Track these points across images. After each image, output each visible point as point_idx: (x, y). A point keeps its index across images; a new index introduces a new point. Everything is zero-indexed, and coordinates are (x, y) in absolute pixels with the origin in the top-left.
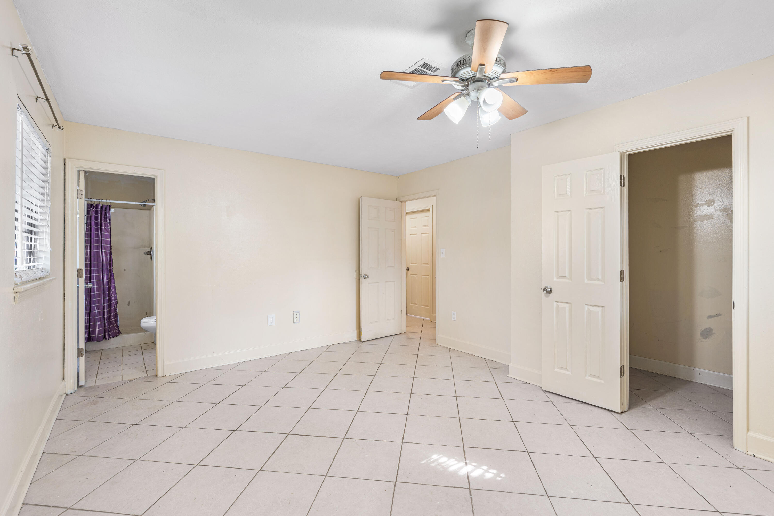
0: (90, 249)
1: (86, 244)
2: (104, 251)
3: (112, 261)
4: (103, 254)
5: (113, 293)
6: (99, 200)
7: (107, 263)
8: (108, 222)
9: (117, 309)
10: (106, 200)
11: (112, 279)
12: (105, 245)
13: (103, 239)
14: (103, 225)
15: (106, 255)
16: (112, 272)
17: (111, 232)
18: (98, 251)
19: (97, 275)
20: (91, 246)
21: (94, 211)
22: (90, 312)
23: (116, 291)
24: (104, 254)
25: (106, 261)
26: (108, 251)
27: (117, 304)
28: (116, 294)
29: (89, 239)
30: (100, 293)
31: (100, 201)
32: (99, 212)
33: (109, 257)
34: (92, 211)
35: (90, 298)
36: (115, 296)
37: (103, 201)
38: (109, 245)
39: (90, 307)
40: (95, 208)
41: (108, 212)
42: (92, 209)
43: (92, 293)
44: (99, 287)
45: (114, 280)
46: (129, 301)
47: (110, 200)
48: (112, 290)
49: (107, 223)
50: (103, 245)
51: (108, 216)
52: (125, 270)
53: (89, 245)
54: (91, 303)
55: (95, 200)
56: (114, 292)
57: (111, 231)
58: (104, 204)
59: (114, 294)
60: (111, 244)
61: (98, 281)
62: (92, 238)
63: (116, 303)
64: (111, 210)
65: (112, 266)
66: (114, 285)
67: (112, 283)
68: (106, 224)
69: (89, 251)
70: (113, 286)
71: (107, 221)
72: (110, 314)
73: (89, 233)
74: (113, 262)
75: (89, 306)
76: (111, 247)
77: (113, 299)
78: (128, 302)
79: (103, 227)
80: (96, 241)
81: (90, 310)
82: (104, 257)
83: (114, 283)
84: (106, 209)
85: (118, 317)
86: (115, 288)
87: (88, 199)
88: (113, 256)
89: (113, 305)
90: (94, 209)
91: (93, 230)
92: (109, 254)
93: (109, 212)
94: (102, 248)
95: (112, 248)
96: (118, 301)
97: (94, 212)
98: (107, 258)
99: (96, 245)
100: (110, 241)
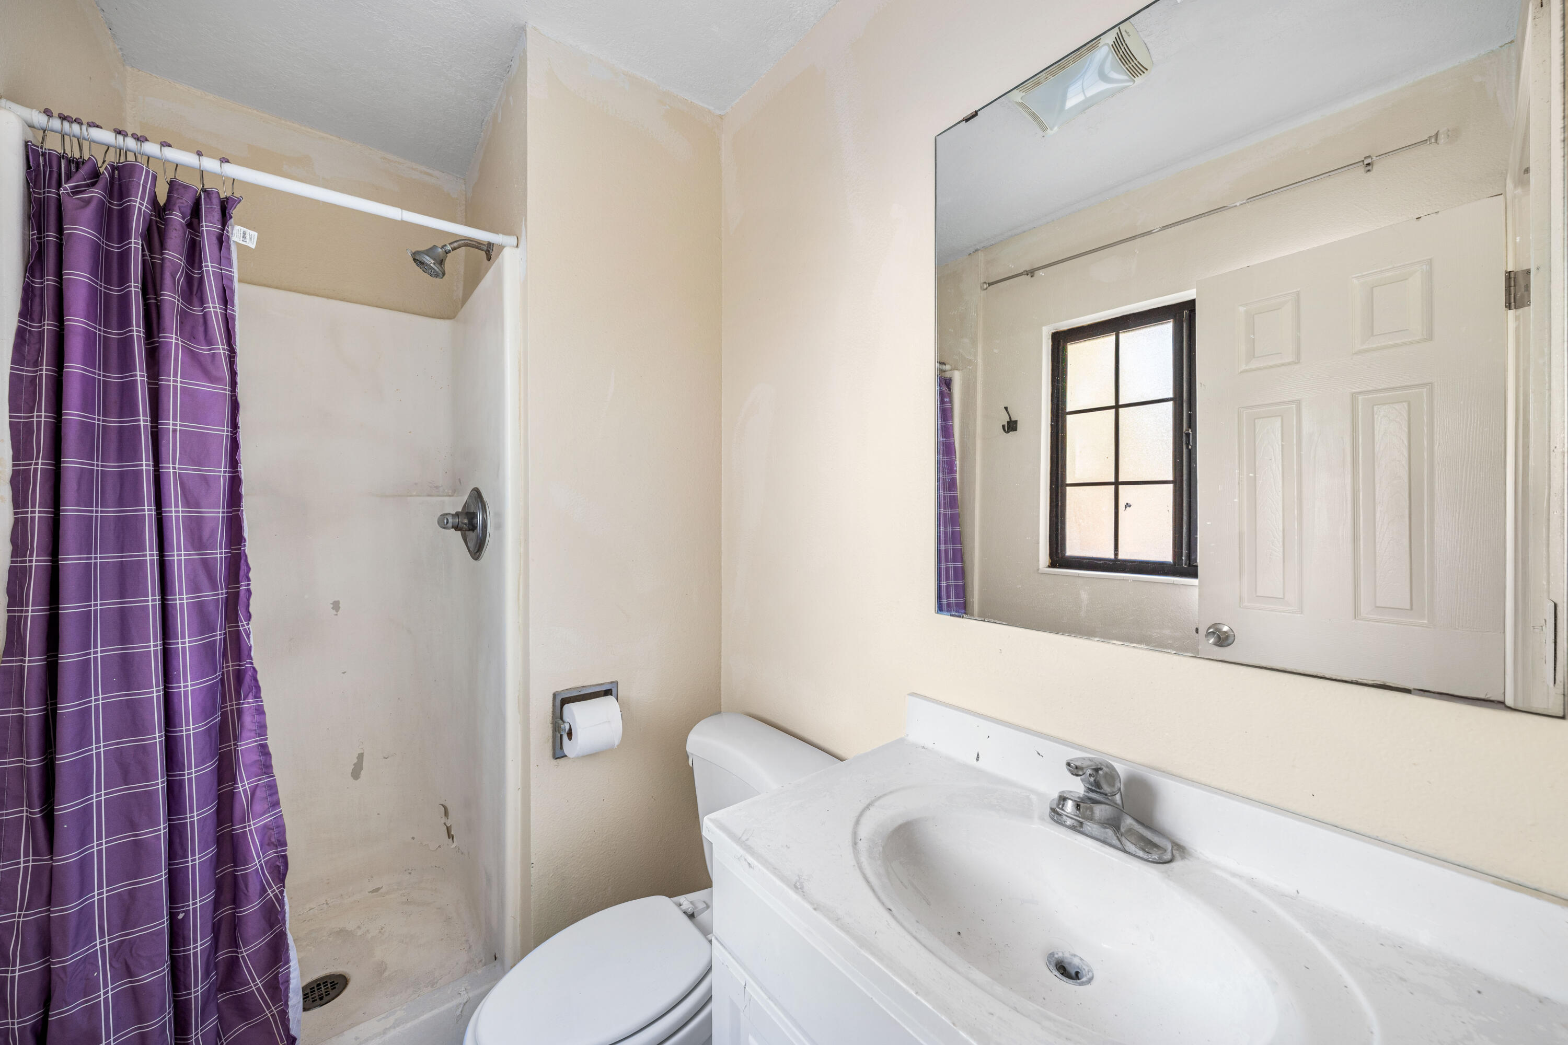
0: (55, 500)
1: (15, 458)
2: (176, 511)
3: (249, 580)
4: (167, 533)
5: (251, 803)
6: (140, 139)
7: (208, 595)
8: (214, 307)
9: (282, 906)
10: (199, 154)
11: (248, 704)
12: (190, 470)
13: (172, 424)
14: (171, 319)
15: (197, 539)
16: (245, 652)
17: (234, 384)
18: (129, 511)
19: (117, 696)
20: (56, 477)
21: (93, 204)
22: (46, 1015)
23: (272, 788)
24: (177, 534)
25: (195, 588)
26: (216, 513)
27: (285, 875)
28: (276, 804)
29: (42, 417)
30: (146, 834)
31: (151, 148)
32: (137, 224)
33: (219, 553)
34: (69, 204)
35: (49, 902)
36: (266, 819)
37: (173, 154)
38: (222, 472)
39: (48, 971)
40: (101, 183)
41: (214, 240)
42: (76, 191)
43: (68, 858)
44: (138, 787)
45: (260, 711)
46: (361, 756)
47: (224, 160)
48: (244, 786)
49: (205, 317)
50: (171, 468)
51: (209, 266)
52: (336, 606)
53: (40, 465)
54: (56, 942)
55: (105, 136)
56: (260, 793)
57: (233, 374)
58: (182, 178)
59: (258, 807)
60: (234, 463)
61: (128, 742)
62: (73, 415)
63: (280, 870)
64: (237, 228)
65: (249, 617)
66: (264, 750)
67: (246, 734)
68: (201, 320)
69: (37, 513)
70: (255, 757)
71: (202, 302)
72: (236, 945)
73: (45, 370)
74: (249, 591)
75: (36, 966)
76: (235, 482)
77: (254, 843)
78: (355, 761)
79: (172, 339)
80: (113, 436)
81: (47, 1000)
82: (179, 555)
83: (262, 729)
84: (200, 221)
85: (288, 961)
86: (266, 767)
87: (48, 113)
88: (251, 549)
89: (253, 887)
90: (96, 193)
91: (75, 346)
92: (220, 535)
93: (222, 240)
94: (164, 490)
95: (244, 490)
96: (291, 851)
97: (89, 213)
98: (207, 565)
99: (112, 467)
100: (225, 444)
